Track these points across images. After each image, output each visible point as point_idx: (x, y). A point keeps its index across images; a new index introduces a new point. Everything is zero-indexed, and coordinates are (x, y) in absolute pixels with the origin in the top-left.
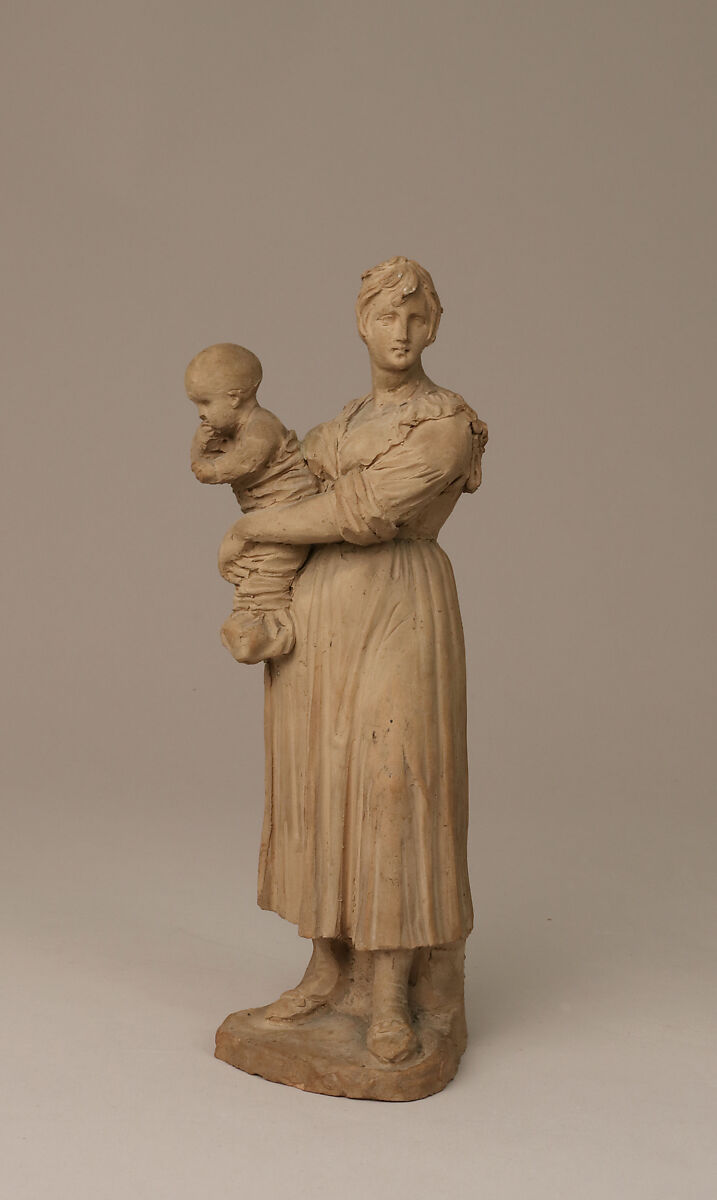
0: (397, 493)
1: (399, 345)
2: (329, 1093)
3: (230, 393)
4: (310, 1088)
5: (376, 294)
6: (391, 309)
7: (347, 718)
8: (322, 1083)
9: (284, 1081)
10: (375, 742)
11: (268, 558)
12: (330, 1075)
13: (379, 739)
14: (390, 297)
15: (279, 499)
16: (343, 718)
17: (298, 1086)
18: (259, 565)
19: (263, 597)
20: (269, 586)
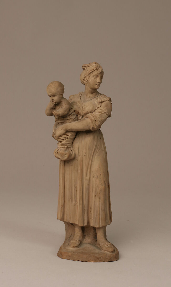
0: (102, 119)
1: (98, 83)
2: (100, 261)
3: (61, 94)
4: (95, 261)
5: (94, 71)
6: (97, 75)
7: (89, 173)
8: (99, 259)
9: (87, 261)
10: (98, 178)
11: (70, 135)
12: (100, 257)
13: (99, 177)
14: (97, 72)
15: (71, 120)
16: (88, 173)
17: (91, 261)
18: (68, 136)
19: (68, 145)
20: (70, 141)
